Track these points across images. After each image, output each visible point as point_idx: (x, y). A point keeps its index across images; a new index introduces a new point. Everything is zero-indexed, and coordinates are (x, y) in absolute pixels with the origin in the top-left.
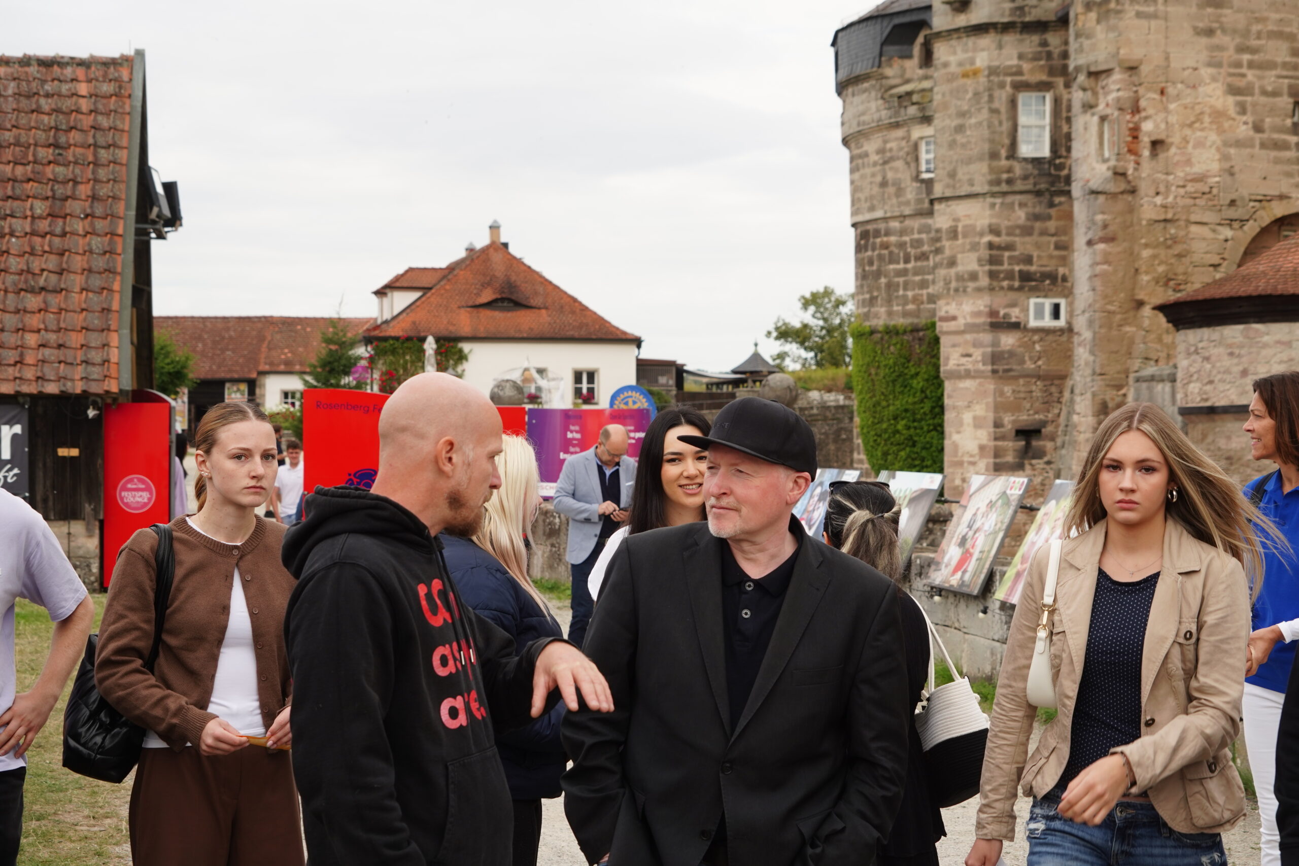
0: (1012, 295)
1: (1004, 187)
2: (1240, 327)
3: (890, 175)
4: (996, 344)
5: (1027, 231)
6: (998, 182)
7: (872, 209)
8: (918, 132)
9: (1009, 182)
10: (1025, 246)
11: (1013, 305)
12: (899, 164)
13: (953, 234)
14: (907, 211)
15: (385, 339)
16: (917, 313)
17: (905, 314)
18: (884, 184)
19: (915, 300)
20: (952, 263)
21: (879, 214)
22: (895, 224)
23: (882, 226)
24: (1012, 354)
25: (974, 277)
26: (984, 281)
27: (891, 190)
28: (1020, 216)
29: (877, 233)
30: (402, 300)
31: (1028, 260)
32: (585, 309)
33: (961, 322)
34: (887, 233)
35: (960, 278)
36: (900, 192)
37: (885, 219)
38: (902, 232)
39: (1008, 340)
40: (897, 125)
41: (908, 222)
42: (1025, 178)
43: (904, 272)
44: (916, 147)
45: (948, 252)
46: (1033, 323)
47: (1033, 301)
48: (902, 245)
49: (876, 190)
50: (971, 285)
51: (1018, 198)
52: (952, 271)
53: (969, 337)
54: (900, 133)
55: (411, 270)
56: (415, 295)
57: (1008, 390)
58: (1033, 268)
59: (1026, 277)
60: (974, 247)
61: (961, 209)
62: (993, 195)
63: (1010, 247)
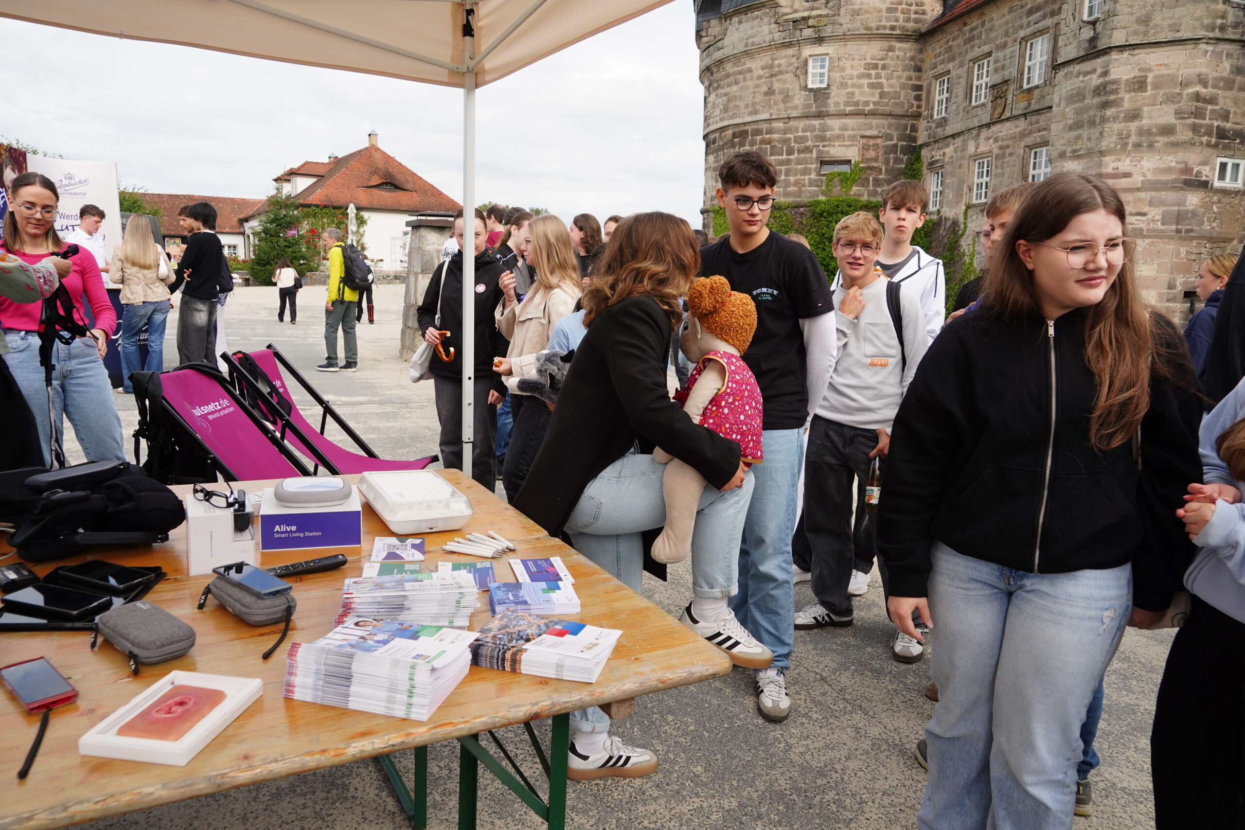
0: (1208, 151)
1: (1217, 34)
3: (777, 86)
4: (1182, 203)
5: (1229, 85)
6: (1212, 28)
7: (756, 112)
8: (807, 51)
9: (1222, 28)
10: (1225, 99)
11: (1204, 163)
12: (789, 77)
14: (795, 114)
15: (309, 206)
18: (770, 92)
20: (1134, 115)
21: (765, 116)
22: (780, 125)
23: (764, 126)
24: (1194, 213)
25: (1167, 130)
26: (1183, 134)
27: (778, 97)
28: (1226, 67)
29: (758, 132)
30: (302, 184)
31: (1225, 116)
32: (441, 193)
33: (1137, 179)
34: (769, 131)
35: (1141, 132)
36: (787, 97)
37: (769, 121)
38: (785, 132)
39: (1193, 199)
40: (790, 45)
41: (792, 123)
42: (1236, 25)
44: (806, 63)
45: (1127, 105)
46: (1217, 184)
47: (1220, 160)
48: (786, 141)
49: (759, 98)
50: (1162, 140)
51: (1227, 47)
52: (1133, 126)
53: (1143, 195)
54: (790, 51)
55: (307, 163)
56: (312, 180)
57: (1183, 250)
58: (1228, 125)
59: (1222, 134)
60: (1170, 99)
62: (1209, 41)
63: (1212, 101)
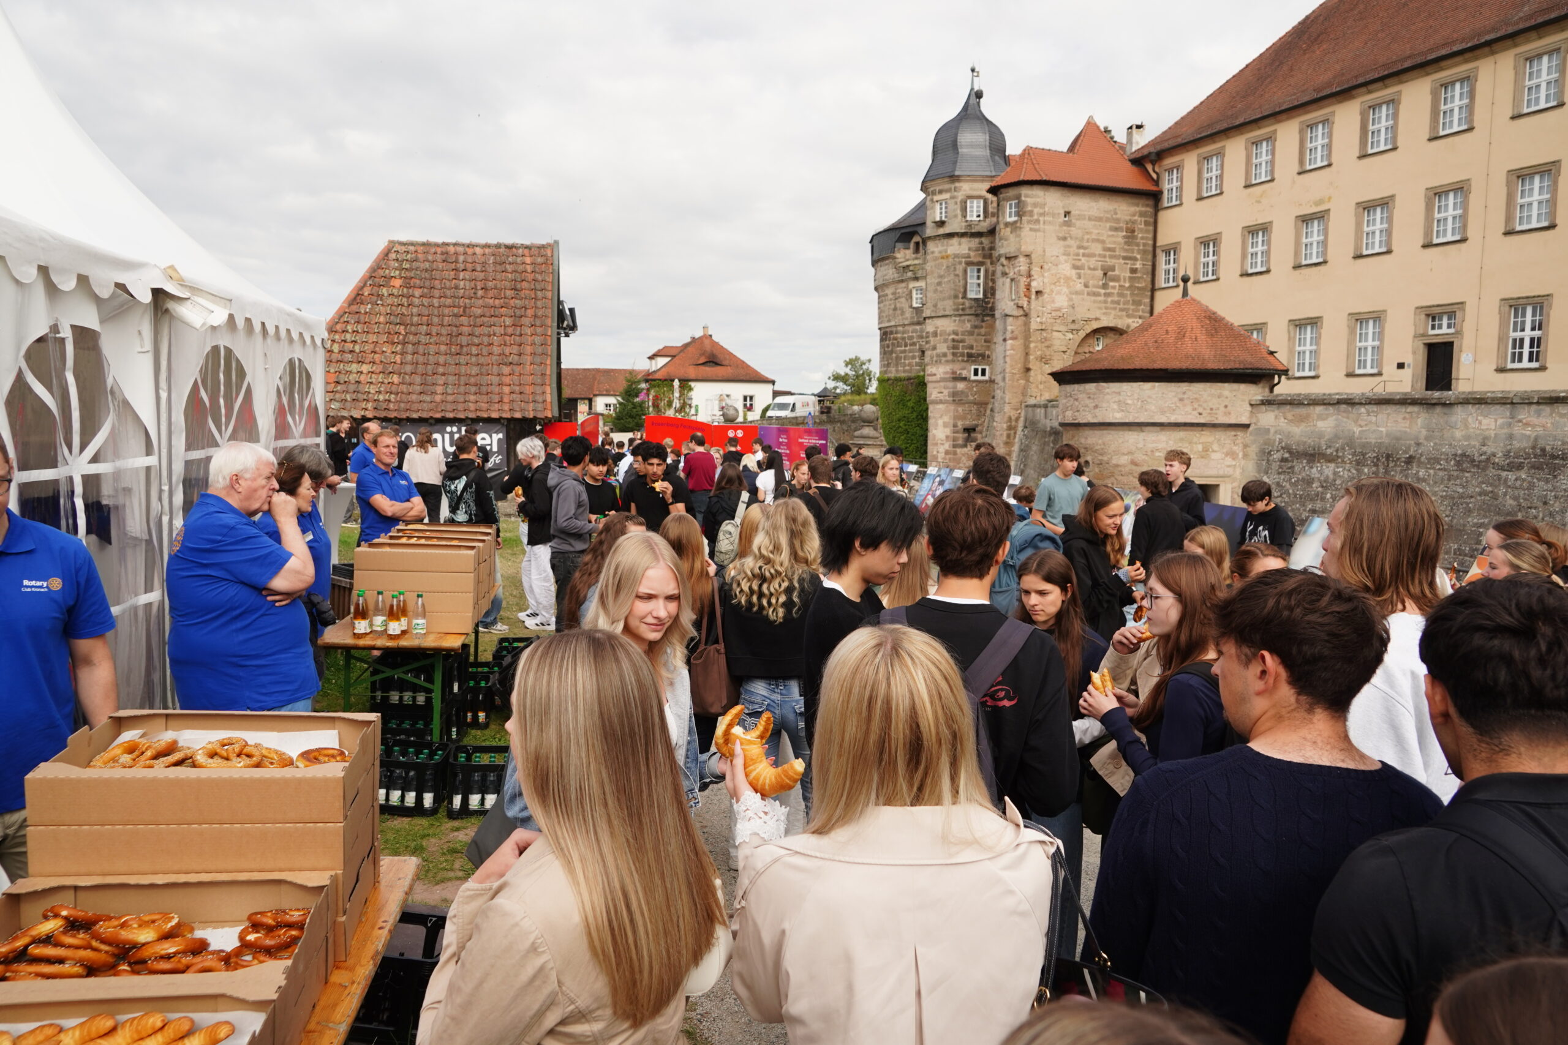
0: (964, 364)
1: (961, 312)
2: (1094, 385)
3: (898, 305)
4: (955, 387)
5: (971, 333)
6: (958, 310)
7: (889, 321)
8: (912, 285)
9: (963, 309)
10: (970, 340)
11: (964, 369)
12: (903, 300)
13: (935, 334)
14: (906, 322)
15: (655, 380)
16: (910, 371)
17: (904, 371)
18: (895, 309)
19: (909, 364)
20: (934, 348)
21: (892, 323)
22: (900, 329)
23: (894, 329)
24: (962, 392)
25: (945, 355)
26: (950, 357)
27: (899, 312)
28: (968, 326)
29: (891, 333)
30: (661, 361)
31: (971, 347)
32: (748, 366)
33: (938, 377)
34: (897, 333)
35: (938, 355)
36: (903, 313)
37: (895, 326)
38: (904, 333)
39: (961, 386)
40: (902, 281)
41: (907, 328)
42: (971, 308)
43: (905, 351)
44: (911, 292)
45: (932, 343)
46: (973, 378)
47: (973, 367)
48: (903, 339)
49: (891, 312)
50: (944, 359)
51: (967, 317)
52: (935, 352)
53: (942, 384)
54: (903, 285)
55: (665, 347)
56: (668, 359)
57: (960, 409)
58: (974, 351)
59: (970, 355)
60: (946, 341)
61: (940, 322)
62: (955, 316)
63: (962, 341)
